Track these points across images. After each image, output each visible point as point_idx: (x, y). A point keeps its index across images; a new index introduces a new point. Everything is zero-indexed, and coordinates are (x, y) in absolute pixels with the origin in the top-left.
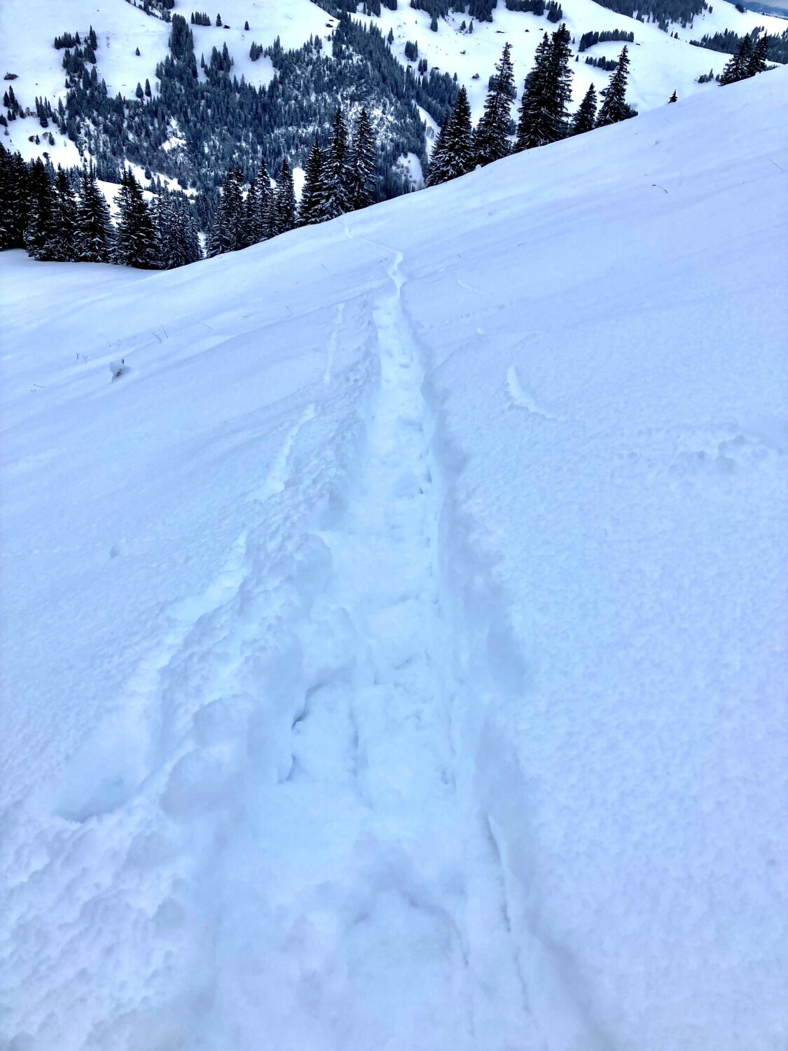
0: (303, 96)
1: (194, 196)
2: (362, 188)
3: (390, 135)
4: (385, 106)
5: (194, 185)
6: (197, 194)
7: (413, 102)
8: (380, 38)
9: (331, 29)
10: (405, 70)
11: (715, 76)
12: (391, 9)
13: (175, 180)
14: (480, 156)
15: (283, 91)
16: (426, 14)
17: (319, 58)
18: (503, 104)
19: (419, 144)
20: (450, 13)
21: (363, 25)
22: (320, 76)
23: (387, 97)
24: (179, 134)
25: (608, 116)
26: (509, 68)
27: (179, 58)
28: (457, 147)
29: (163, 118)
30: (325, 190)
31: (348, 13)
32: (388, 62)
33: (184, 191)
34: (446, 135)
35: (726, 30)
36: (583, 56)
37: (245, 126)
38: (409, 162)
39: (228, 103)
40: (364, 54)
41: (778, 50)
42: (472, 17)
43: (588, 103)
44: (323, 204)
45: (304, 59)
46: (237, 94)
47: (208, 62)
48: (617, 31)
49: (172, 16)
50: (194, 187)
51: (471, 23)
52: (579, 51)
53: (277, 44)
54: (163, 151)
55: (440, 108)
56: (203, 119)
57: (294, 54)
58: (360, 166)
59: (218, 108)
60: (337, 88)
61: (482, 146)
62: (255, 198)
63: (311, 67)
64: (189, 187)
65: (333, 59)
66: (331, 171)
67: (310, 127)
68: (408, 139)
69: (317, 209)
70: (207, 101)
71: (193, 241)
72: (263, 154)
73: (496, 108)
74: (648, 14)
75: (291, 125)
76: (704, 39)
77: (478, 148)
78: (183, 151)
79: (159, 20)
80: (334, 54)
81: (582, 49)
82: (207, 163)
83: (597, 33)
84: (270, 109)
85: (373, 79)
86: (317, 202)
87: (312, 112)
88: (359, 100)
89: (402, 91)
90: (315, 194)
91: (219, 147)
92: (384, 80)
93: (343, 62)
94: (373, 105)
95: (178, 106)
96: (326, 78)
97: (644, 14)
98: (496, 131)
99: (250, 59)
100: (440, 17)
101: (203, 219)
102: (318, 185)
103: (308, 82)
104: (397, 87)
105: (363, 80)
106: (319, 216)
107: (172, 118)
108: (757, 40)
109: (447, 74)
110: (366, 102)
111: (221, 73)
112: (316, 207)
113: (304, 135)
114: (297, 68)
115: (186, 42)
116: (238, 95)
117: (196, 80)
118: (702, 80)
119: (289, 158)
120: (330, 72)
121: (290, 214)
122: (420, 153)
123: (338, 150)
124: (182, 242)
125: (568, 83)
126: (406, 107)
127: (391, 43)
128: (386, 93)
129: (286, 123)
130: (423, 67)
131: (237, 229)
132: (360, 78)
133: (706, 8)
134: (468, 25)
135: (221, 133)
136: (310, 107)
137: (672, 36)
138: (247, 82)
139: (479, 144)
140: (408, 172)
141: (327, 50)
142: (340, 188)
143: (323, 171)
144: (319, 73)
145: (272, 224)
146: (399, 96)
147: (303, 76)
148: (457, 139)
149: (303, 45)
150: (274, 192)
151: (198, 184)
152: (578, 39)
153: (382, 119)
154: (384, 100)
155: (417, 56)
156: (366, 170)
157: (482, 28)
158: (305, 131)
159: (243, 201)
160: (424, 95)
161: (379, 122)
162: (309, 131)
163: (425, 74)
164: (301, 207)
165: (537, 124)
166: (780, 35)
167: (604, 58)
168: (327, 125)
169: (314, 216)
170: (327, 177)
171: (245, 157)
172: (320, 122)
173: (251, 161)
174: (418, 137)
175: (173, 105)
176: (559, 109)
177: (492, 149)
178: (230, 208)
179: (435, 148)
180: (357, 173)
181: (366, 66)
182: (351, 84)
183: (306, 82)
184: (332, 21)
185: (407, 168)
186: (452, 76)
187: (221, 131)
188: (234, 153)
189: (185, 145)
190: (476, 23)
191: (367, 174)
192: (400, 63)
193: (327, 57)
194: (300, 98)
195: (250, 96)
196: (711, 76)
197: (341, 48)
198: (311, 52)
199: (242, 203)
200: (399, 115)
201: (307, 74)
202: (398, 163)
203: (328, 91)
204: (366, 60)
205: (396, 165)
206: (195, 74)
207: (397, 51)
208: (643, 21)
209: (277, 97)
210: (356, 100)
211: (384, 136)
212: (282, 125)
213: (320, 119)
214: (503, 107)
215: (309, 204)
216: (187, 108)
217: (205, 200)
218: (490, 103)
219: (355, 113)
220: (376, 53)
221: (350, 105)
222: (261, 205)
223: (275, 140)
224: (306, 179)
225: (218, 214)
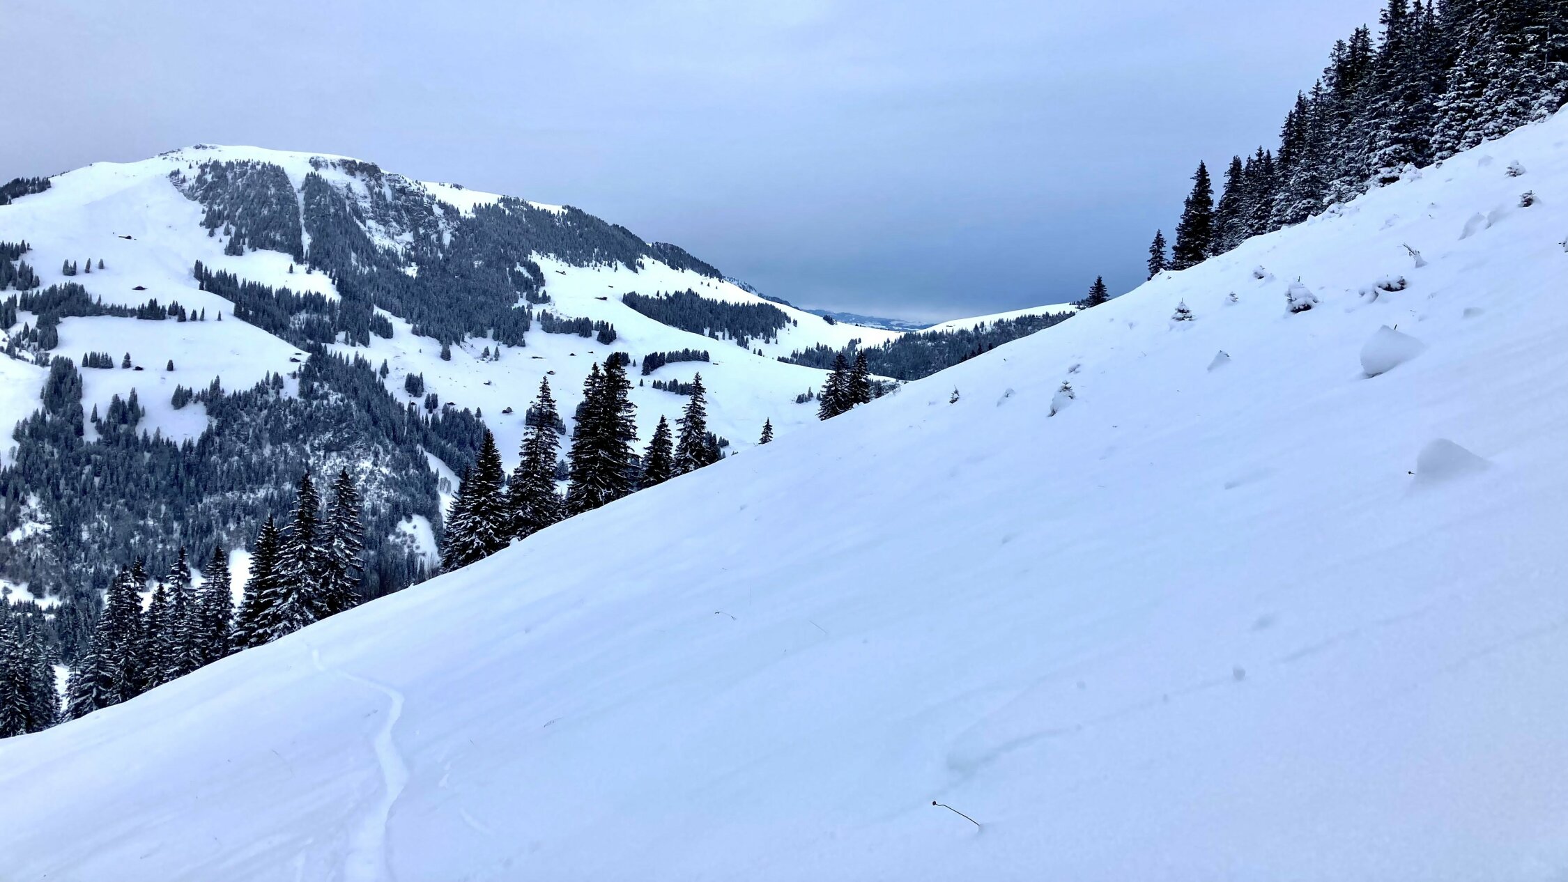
0: (252, 449)
1: (55, 607)
2: (342, 577)
3: (385, 492)
4: (376, 455)
5: (56, 590)
6: (60, 604)
7: (419, 447)
8: (370, 372)
9: (298, 364)
10: (406, 408)
11: (815, 395)
12: (384, 338)
13: (24, 586)
14: (518, 517)
15: (220, 445)
16: (434, 341)
17: (278, 400)
18: (545, 450)
19: (430, 501)
20: (467, 338)
21: (344, 357)
22: (279, 422)
23: (380, 443)
24: (40, 516)
25: (688, 454)
26: (550, 406)
27: (54, 412)
28: (483, 508)
29: (16, 495)
30: (282, 585)
31: (323, 345)
32: (381, 400)
33: (38, 602)
34: (466, 494)
35: (818, 344)
36: (649, 380)
37: (154, 496)
38: (415, 527)
39: (130, 467)
40: (346, 392)
41: (882, 363)
42: (497, 342)
43: (660, 439)
44: (278, 606)
45: (256, 402)
46: (145, 453)
47: (103, 415)
48: (687, 350)
49: (51, 358)
50: (56, 593)
51: (497, 349)
52: (643, 374)
53: (215, 386)
54: (9, 543)
55: (458, 452)
56: (85, 492)
57: (240, 397)
58: (338, 547)
59: (112, 475)
60: (305, 437)
61: (521, 505)
62: (162, 607)
63: (265, 412)
64: (46, 595)
65: (299, 400)
66: (292, 558)
67: (261, 490)
68: (412, 496)
69: (268, 614)
70: (95, 466)
71: (46, 686)
72: (181, 533)
73: (537, 455)
74: (722, 330)
75: (231, 489)
76: (794, 355)
77: (514, 508)
78: (44, 540)
79: (28, 364)
80: (301, 394)
81: (646, 372)
82: (83, 556)
83: (663, 354)
84: (198, 470)
85: (359, 422)
86: (269, 604)
87: (265, 470)
88: (337, 450)
89: (403, 434)
90: (265, 592)
91: (108, 529)
92: (375, 423)
93: (315, 403)
94: (359, 455)
95: (44, 476)
96: (288, 425)
97: (718, 331)
98: (539, 483)
99: (172, 407)
100: (454, 343)
101: (67, 643)
102: (270, 579)
103: (260, 431)
104: (394, 430)
105: (344, 425)
106: (270, 625)
107: (31, 493)
108: (856, 353)
109: (466, 410)
110: (348, 452)
111: (123, 428)
112: (266, 612)
113: (250, 502)
114: (244, 414)
115: (70, 392)
116: (147, 455)
117: (81, 440)
118: (801, 400)
119: (224, 536)
120: (295, 416)
121: (221, 625)
122: (430, 513)
123: (304, 527)
124: (25, 689)
125: (631, 418)
126: (408, 455)
127: (384, 377)
128: (379, 438)
129: (222, 487)
130: (432, 403)
131: (127, 659)
132: (340, 421)
133: (789, 321)
134: (492, 351)
135: (112, 510)
136: (262, 463)
137: (755, 353)
138: (164, 437)
139: (515, 503)
140: (413, 542)
141: (292, 389)
142: (306, 580)
143: (280, 557)
144: (278, 419)
145: (189, 643)
146: (397, 441)
147: (254, 423)
148: (483, 498)
149: (255, 385)
150: (197, 595)
151: (64, 588)
152: (640, 361)
153: (372, 472)
154: (376, 448)
155: (423, 390)
156: (348, 552)
157: (511, 355)
158: (252, 496)
159: (142, 612)
160: (433, 437)
161: (368, 477)
162: (259, 496)
163: (435, 411)
164: (241, 615)
165: (594, 471)
166: (881, 346)
167: (675, 381)
168: (288, 486)
169: (261, 626)
170: (286, 566)
171: (151, 541)
172: (276, 483)
173: (160, 546)
174: (428, 493)
175: (36, 476)
176: (623, 450)
177: (534, 508)
178: (117, 627)
179: (451, 512)
180: (333, 557)
181: (348, 406)
182: (326, 430)
183: (257, 431)
184: (300, 354)
185: (412, 536)
186: (473, 412)
187: (114, 506)
188: (133, 537)
189: (49, 532)
190: (503, 349)
191: (348, 556)
192: (398, 401)
193: (290, 398)
194: (247, 452)
195: (167, 454)
196: (811, 395)
197: (312, 386)
198: (267, 393)
199: (140, 616)
200: (398, 466)
201: (259, 421)
202: (397, 530)
203: (291, 441)
204: (348, 398)
205: (394, 533)
206: (80, 431)
207: (394, 386)
208: (717, 338)
209: (211, 454)
210: (333, 451)
211: (376, 495)
212: (217, 491)
213: (277, 478)
214: (545, 452)
215: (255, 607)
216: (58, 479)
217: (73, 611)
218: (528, 448)
219: (331, 468)
220: (362, 390)
221: (325, 457)
222: (174, 617)
223: (203, 513)
224: (252, 572)
225: (96, 638)
